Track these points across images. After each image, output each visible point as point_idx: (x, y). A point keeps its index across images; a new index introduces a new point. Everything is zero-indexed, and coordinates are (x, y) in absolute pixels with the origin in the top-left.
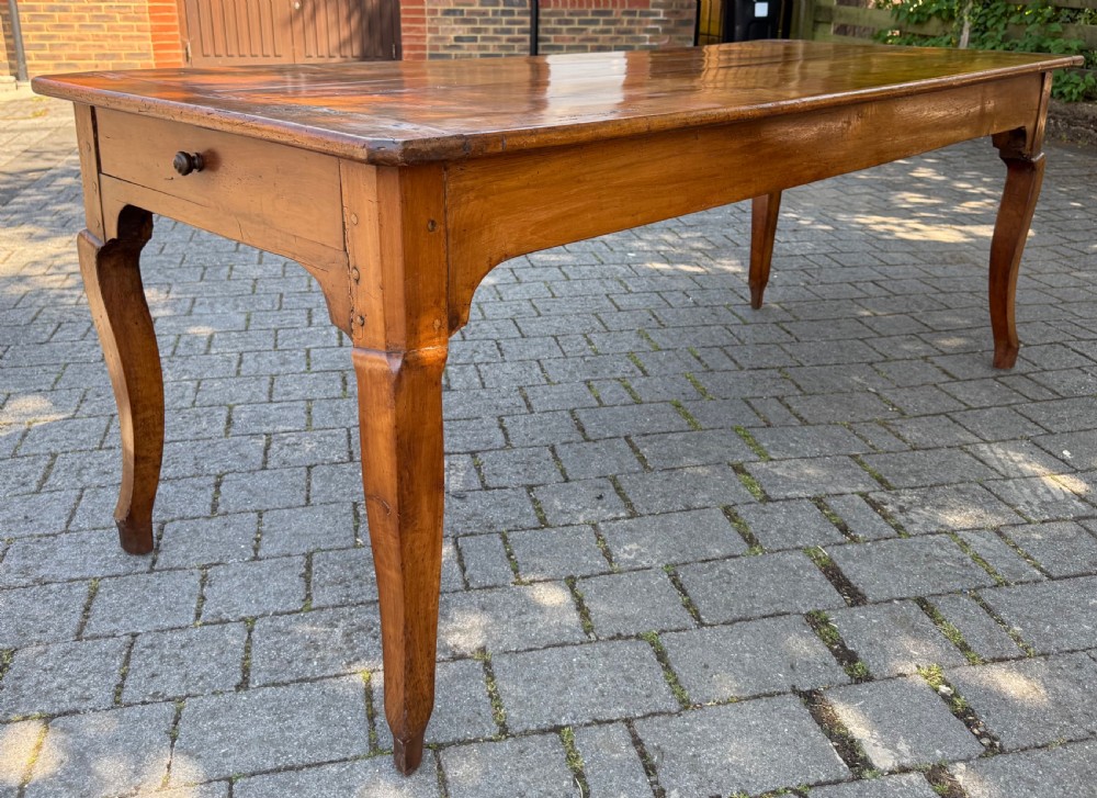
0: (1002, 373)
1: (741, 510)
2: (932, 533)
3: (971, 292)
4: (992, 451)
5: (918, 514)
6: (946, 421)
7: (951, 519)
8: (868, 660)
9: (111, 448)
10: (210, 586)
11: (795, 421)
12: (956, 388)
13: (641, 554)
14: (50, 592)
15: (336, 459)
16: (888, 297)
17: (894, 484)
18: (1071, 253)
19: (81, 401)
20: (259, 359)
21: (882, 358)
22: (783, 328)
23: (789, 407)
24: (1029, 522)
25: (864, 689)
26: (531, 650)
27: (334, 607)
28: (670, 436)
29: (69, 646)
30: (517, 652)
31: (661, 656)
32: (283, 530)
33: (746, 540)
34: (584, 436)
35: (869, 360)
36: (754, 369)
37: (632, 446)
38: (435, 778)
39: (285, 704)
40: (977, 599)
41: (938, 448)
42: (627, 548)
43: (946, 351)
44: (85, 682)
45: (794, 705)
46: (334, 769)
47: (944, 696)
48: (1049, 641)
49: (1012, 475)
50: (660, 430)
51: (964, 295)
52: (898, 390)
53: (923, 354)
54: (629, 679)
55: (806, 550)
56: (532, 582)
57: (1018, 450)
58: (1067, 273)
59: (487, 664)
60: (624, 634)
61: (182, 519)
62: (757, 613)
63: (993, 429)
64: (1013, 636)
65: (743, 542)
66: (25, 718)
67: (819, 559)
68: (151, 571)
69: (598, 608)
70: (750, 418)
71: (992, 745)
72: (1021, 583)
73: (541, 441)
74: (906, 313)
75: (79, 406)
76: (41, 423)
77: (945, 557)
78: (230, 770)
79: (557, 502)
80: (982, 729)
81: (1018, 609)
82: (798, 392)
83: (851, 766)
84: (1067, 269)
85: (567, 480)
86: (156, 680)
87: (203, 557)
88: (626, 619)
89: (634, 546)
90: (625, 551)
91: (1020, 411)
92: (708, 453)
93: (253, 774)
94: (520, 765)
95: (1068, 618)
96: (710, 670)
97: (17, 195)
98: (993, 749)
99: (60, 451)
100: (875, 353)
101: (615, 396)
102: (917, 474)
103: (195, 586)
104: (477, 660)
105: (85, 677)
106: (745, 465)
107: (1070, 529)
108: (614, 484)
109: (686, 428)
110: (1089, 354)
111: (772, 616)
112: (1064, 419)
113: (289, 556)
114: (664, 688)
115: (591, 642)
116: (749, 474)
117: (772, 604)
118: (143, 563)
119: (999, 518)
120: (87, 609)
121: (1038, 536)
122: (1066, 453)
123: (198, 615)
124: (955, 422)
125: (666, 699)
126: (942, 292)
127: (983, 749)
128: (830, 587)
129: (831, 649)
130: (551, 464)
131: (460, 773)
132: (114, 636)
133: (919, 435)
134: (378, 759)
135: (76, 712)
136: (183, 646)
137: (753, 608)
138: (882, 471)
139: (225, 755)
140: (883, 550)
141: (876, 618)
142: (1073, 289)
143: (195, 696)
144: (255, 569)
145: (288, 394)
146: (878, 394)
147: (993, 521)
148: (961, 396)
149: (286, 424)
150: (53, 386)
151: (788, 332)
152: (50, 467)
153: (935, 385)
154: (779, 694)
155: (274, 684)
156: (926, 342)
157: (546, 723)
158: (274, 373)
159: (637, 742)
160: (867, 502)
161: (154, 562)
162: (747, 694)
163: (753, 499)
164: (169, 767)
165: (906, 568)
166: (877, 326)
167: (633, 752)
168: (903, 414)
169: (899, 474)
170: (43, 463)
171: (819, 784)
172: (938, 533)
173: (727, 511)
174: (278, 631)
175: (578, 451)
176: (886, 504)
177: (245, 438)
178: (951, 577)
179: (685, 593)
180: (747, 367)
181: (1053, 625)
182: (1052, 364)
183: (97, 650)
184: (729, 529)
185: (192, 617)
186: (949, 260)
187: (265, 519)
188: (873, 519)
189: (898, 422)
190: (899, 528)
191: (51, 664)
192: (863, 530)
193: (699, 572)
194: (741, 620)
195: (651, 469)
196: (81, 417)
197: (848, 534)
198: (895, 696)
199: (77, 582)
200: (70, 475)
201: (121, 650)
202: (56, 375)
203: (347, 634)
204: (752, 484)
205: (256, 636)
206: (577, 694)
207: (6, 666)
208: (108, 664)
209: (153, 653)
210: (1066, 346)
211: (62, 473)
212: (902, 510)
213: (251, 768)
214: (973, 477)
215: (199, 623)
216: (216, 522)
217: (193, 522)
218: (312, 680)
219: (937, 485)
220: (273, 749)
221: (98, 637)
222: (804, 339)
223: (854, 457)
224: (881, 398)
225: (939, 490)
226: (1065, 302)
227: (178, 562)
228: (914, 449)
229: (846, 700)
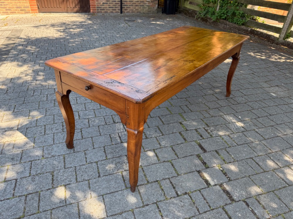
0: (227, 98)
1: (182, 133)
2: (217, 136)
3: (221, 77)
4: (226, 117)
5: (214, 132)
6: (218, 110)
7: (220, 133)
8: (208, 164)
9: (56, 123)
10: (87, 155)
11: (190, 111)
12: (219, 101)
13: (166, 144)
14: (56, 158)
15: (103, 124)
16: (205, 79)
17: (209, 126)
19: (46, 111)
20: (80, 99)
21: (205, 95)
23: (188, 108)
24: (234, 133)
25: (208, 170)
26: (149, 165)
27: (112, 158)
28: (167, 116)
29: (64, 170)
30: (147, 166)
31: (172, 165)
32: (98, 142)
33: (184, 139)
34: (150, 116)
35: (202, 95)
36: (180, 98)
37: (160, 119)
38: (138, 192)
39: (108, 180)
40: (226, 150)
41: (216, 116)
42: (163, 142)
43: (217, 92)
44: (69, 178)
45: (196, 173)
46: (120, 192)
47: (221, 170)
48: (238, 158)
49: (230, 122)
50: (165, 115)
52: (208, 103)
53: (212, 93)
54: (168, 170)
55: (195, 141)
57: (231, 116)
58: (238, 71)
59: (142, 169)
60: (165, 161)
61: (76, 140)
62: (188, 155)
63: (226, 112)
64: (232, 158)
66: (61, 186)
67: (198, 143)
68: (74, 152)
69: (160, 155)
70: (182, 111)
71: (230, 179)
72: (233, 146)
74: (208, 83)
75: (46, 113)
76: (39, 117)
77: (220, 141)
78: (102, 194)
79: (148, 133)
80: (228, 176)
81: (233, 152)
82: (189, 104)
83: (207, 185)
86: (83, 176)
87: (83, 149)
88: (165, 158)
89: (164, 142)
91: (231, 107)
92: (175, 120)
93: (106, 194)
94: (152, 189)
95: (241, 153)
96: (181, 167)
98: (230, 180)
99: (46, 124)
100: (203, 93)
102: (213, 123)
103: (84, 155)
105: (69, 177)
106: (182, 122)
107: (241, 134)
108: (158, 128)
109: (170, 114)
110: (243, 93)
111: (191, 155)
112: (239, 109)
113: (100, 147)
114: (174, 172)
115: (160, 163)
116: (183, 125)
117: (190, 153)
118: (72, 151)
119: (229, 133)
120: (64, 162)
121: (236, 136)
122: (240, 117)
123: (86, 162)
124: (219, 110)
125: (175, 174)
126: (215, 77)
127: (228, 180)
128: (200, 149)
129: (202, 162)
131: (142, 191)
132: (72, 167)
133: (213, 113)
134: (127, 189)
135: (70, 184)
136: (86, 169)
138: (207, 123)
139: (100, 191)
140: (209, 140)
141: (209, 155)
143: (91, 179)
144: (94, 151)
145: (89, 108)
147: (227, 133)
148: (220, 104)
149: (91, 116)
150: (38, 108)
152: (45, 128)
153: (215, 101)
154: (194, 172)
155: (105, 176)
156: (212, 90)
157: (155, 180)
158: (85, 103)
159: (171, 183)
160: (205, 130)
161: (74, 150)
162: (188, 172)
163: (184, 130)
164: (91, 194)
165: (213, 144)
166: (203, 87)
167: (171, 184)
168: (210, 108)
169: (210, 123)
170: (43, 127)
171: (202, 189)
172: (218, 136)
173: (180, 133)
174: (102, 164)
175: (150, 120)
176: (208, 130)
177: (83, 120)
178: (221, 146)
179: (175, 151)
181: (239, 155)
182: (237, 95)
183: (69, 171)
184: (181, 137)
185: (85, 162)
187: (93, 139)
188: (206, 134)
189: (209, 110)
190: (211, 135)
191: (62, 174)
192: (205, 136)
193: (177, 147)
194: (185, 157)
195: (164, 124)
196: (47, 116)
197: (202, 137)
198: (213, 171)
199: (60, 156)
200: (50, 130)
201: (74, 171)
202: (38, 105)
203: (116, 164)
204: (184, 127)
205: (99, 165)
206: (159, 174)
207: (53, 175)
208: (72, 174)
209: (80, 171)
210: (239, 91)
211: (48, 130)
212: (211, 131)
213: (106, 193)
214: (223, 123)
215: (87, 163)
216: (83, 140)
217: (79, 140)
218: (112, 174)
219: (217, 125)
220: (108, 189)
221: (69, 168)
222: (189, 90)
223: (201, 119)
224: (205, 105)
225: (218, 127)
226: (238, 79)
227: (79, 150)
228: (212, 117)
229: (205, 172)
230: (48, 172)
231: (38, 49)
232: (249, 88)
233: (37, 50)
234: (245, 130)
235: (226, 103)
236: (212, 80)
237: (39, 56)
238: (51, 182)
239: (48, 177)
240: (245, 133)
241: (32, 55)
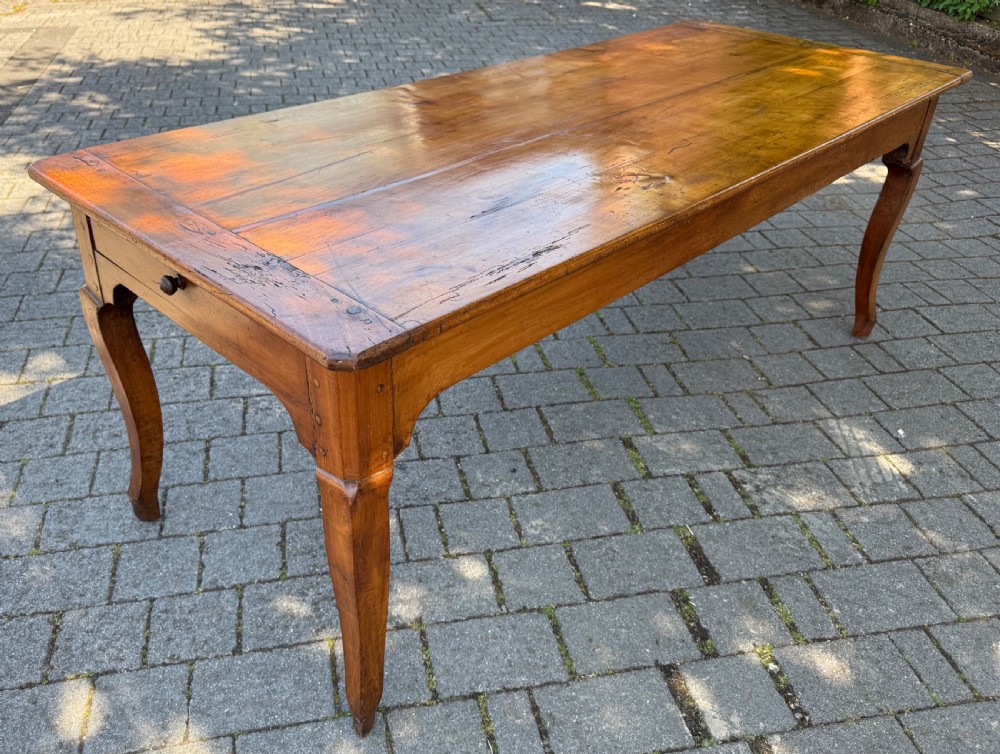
0: (859, 341)
1: (626, 487)
2: (779, 515)
3: (844, 246)
4: (839, 428)
5: (770, 494)
6: (805, 393)
7: (797, 500)
8: (717, 637)
9: (118, 409)
10: (207, 553)
11: (678, 391)
12: (817, 355)
13: (545, 530)
14: (84, 557)
16: (771, 250)
17: (754, 462)
18: (937, 199)
19: (89, 358)
21: (758, 321)
22: (677, 286)
23: (674, 375)
24: (860, 504)
25: (711, 665)
26: (456, 621)
27: (305, 576)
28: (573, 407)
29: (104, 609)
30: (445, 622)
31: (556, 629)
32: (262, 499)
33: (629, 517)
34: (503, 405)
35: (747, 323)
36: (647, 333)
37: (541, 416)
38: (384, 738)
39: (270, 668)
40: (808, 581)
41: (794, 422)
42: (534, 523)
43: (814, 313)
44: (119, 644)
45: (656, 678)
46: (308, 728)
47: (772, 674)
48: (860, 623)
49: (853, 453)
50: (565, 400)
51: (837, 249)
52: (768, 358)
53: (794, 318)
55: (676, 530)
56: (458, 555)
57: (862, 426)
58: (931, 223)
59: (423, 634)
60: (529, 607)
61: (180, 485)
62: (634, 590)
63: (842, 403)
64: (832, 618)
65: (627, 520)
66: (77, 677)
67: (686, 538)
68: (160, 537)
69: (509, 581)
70: (642, 389)
71: (803, 719)
72: (846, 566)
73: (468, 410)
74: (784, 270)
75: (88, 364)
76: (59, 382)
77: (788, 539)
78: (232, 727)
79: (479, 475)
80: (797, 705)
81: (840, 592)
82: (683, 359)
83: (694, 734)
84: (932, 219)
85: (487, 452)
86: (173, 644)
87: (200, 525)
88: (531, 593)
89: (539, 522)
90: (532, 526)
91: (868, 384)
92: (604, 426)
93: (250, 732)
94: (446, 728)
95: (878, 601)
96: (594, 643)
97: (11, 114)
98: (803, 724)
99: (77, 412)
100: (752, 316)
101: (529, 361)
102: (773, 451)
103: (195, 553)
104: (416, 630)
105: (118, 640)
106: (634, 439)
107: (892, 511)
108: (525, 457)
109: (587, 399)
110: (935, 322)
111: (645, 593)
112: (904, 394)
113: (267, 524)
114: (557, 660)
115: (502, 614)
116: (636, 449)
117: (646, 582)
118: (153, 529)
119: (837, 500)
120: (114, 574)
121: (865, 519)
122: (901, 432)
123: (200, 582)
124: (812, 393)
125: (558, 671)
126: (819, 245)
127: (796, 723)
128: (692, 567)
129: (688, 626)
130: (474, 434)
131: (402, 734)
132: (136, 601)
133: (780, 407)
134: (341, 720)
135: (114, 672)
136: (190, 612)
137: (630, 585)
138: (745, 448)
139: (228, 714)
140: (739, 530)
141: (727, 597)
142: (933, 243)
143: (203, 659)
144: (241, 537)
146: (750, 362)
147: (831, 503)
148: (820, 366)
149: (258, 387)
150: (64, 341)
151: (681, 291)
152: (70, 428)
153: (800, 353)
154: (645, 668)
155: (261, 650)
156: (797, 304)
157: (467, 691)
159: (535, 709)
160: (731, 480)
161: (162, 529)
162: (621, 667)
163: (637, 476)
164: (187, 723)
165: (755, 549)
166: (759, 286)
167: (532, 718)
168: (770, 384)
169: (760, 451)
170: (64, 424)
172: (785, 514)
173: (616, 487)
174: (262, 599)
175: (497, 421)
176: (745, 483)
177: (226, 402)
178: (790, 559)
179: (577, 568)
180: (642, 330)
181: (865, 607)
182: (902, 332)
183: (123, 615)
184: (616, 507)
185: (195, 584)
186: (828, 206)
187: (247, 488)
188: (733, 498)
189: (765, 392)
191: (91, 627)
192: (724, 509)
193: (590, 550)
194: (620, 596)
195: (557, 443)
196: (91, 376)
197: (711, 514)
198: (733, 672)
199: (103, 548)
200: (87, 438)
201: (143, 615)
202: (65, 330)
203: (315, 604)
204: (638, 460)
205: (245, 603)
206: (491, 664)
207: (57, 627)
208: (134, 628)
209: (168, 618)
210: (917, 312)
211: (80, 436)
212: (758, 489)
213: (247, 727)
214: (820, 456)
215: (201, 590)
216: (208, 489)
217: (190, 489)
218: (290, 647)
219: (789, 463)
220: (263, 710)
221: (125, 602)
222: (693, 299)
223: (723, 431)
224: (753, 366)
225: (791, 469)
226: (924, 259)
227: (180, 529)
228: (775, 424)
229: (698, 674)
230: (41, 613)
231: (116, 107)
232: (969, 300)
233: (112, 107)
234: (916, 495)
235: (848, 363)
236: (804, 259)
237: (114, 132)
238: (44, 654)
239: (37, 635)
240: (912, 508)
241: (88, 129)
